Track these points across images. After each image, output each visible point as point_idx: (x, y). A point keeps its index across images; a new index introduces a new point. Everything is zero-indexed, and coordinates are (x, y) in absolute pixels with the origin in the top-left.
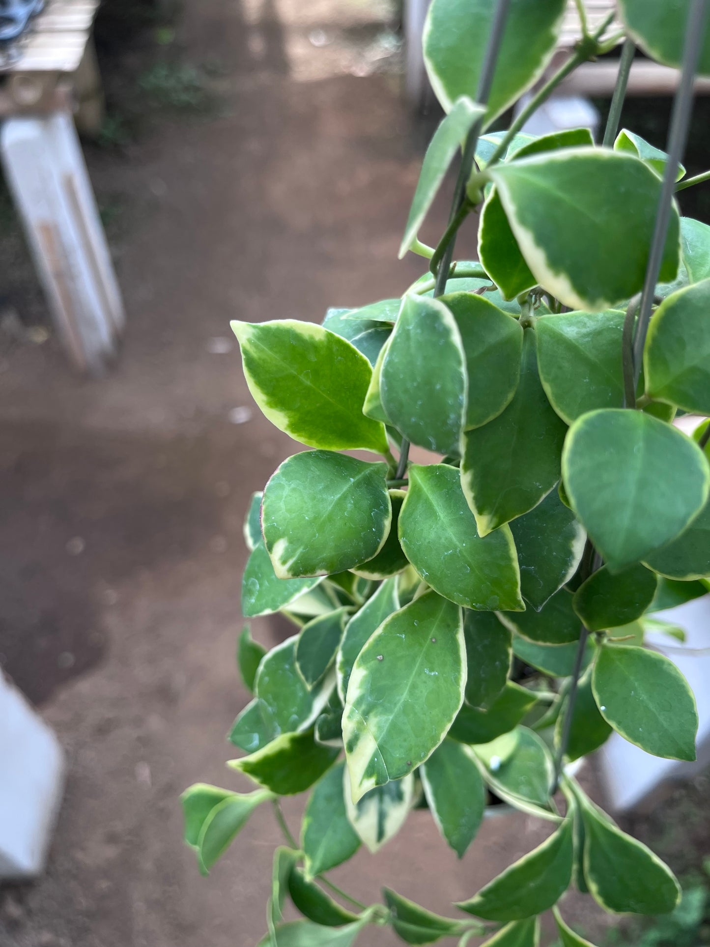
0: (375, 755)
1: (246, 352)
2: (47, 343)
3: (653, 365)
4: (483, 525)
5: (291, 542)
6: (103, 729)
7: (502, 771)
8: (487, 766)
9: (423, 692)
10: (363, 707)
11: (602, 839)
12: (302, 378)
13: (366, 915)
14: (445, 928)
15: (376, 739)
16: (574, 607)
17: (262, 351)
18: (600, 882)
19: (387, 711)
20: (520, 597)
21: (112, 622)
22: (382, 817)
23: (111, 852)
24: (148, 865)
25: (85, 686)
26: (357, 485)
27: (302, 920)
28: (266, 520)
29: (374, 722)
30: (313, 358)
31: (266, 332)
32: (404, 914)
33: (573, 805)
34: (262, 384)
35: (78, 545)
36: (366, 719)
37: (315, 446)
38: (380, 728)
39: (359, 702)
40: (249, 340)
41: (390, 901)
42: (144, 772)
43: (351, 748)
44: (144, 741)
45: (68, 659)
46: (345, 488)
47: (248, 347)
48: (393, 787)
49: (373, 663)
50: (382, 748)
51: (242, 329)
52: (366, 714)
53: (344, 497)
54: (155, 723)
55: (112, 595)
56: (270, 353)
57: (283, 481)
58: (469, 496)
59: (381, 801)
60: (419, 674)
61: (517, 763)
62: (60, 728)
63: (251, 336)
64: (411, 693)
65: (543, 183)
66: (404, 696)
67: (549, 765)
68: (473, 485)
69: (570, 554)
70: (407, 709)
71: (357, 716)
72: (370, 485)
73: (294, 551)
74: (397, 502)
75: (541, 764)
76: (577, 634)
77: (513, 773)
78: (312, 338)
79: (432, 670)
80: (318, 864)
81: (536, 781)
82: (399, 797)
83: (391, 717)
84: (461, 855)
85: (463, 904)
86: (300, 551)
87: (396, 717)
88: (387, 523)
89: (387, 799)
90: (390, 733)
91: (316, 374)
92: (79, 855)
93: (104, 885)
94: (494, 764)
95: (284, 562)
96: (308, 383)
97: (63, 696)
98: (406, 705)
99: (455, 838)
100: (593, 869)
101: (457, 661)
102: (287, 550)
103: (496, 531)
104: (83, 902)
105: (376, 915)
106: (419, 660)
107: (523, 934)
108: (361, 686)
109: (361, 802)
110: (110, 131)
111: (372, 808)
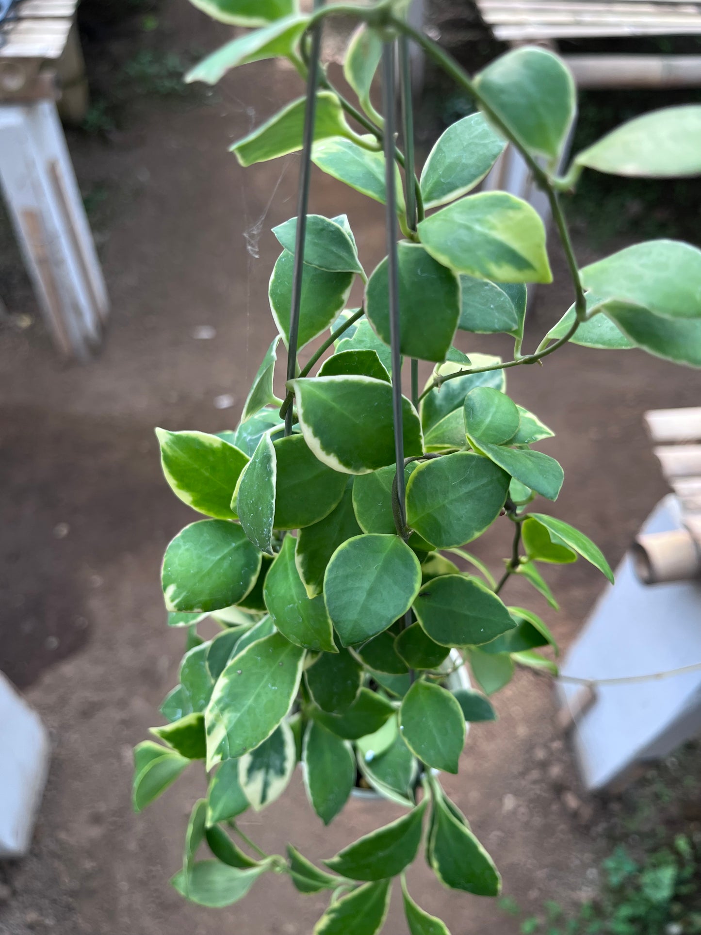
0: (224, 740)
1: (164, 451)
2: (31, 328)
4: (311, 591)
5: (179, 587)
6: (87, 712)
7: (376, 762)
8: (364, 756)
9: (264, 700)
10: (221, 705)
11: (446, 826)
12: (203, 470)
13: (266, 863)
15: (226, 728)
17: (175, 451)
18: (439, 861)
19: (236, 710)
20: (333, 644)
22: (266, 785)
23: (95, 832)
24: (132, 845)
25: (69, 669)
26: (237, 549)
27: (214, 860)
28: (165, 570)
29: (226, 716)
30: (211, 459)
31: (179, 439)
32: (297, 866)
33: (427, 796)
34: (173, 473)
35: (63, 530)
36: (222, 714)
37: (213, 516)
38: (230, 721)
39: (219, 702)
40: (167, 443)
43: (209, 733)
44: (127, 723)
45: (53, 642)
46: (226, 551)
47: (166, 448)
48: (279, 762)
49: (233, 675)
50: (229, 736)
51: (163, 435)
52: (222, 710)
53: (223, 558)
54: (139, 705)
55: (97, 580)
56: (180, 453)
57: (182, 542)
58: (300, 571)
59: (267, 773)
60: (264, 687)
61: (389, 758)
62: (44, 711)
63: (168, 440)
64: (256, 700)
65: (324, 396)
66: (250, 701)
67: (413, 765)
68: (303, 565)
70: (250, 711)
71: (216, 711)
72: (248, 549)
73: (181, 593)
74: (267, 563)
75: (408, 761)
77: (384, 765)
78: (211, 445)
79: (273, 685)
80: (217, 814)
81: (401, 775)
82: (282, 772)
83: (239, 715)
84: (327, 822)
85: (327, 861)
86: (185, 594)
87: (242, 716)
88: (254, 579)
90: (236, 725)
91: (213, 469)
92: (64, 836)
93: (88, 865)
94: (369, 755)
95: (173, 600)
96: (207, 474)
97: (48, 679)
98: (250, 708)
99: (322, 809)
100: (436, 850)
101: (293, 681)
102: (175, 592)
104: (68, 882)
105: (275, 864)
106: (266, 677)
107: (376, 894)
108: (222, 691)
109: (251, 770)
110: (94, 117)
111: (259, 777)
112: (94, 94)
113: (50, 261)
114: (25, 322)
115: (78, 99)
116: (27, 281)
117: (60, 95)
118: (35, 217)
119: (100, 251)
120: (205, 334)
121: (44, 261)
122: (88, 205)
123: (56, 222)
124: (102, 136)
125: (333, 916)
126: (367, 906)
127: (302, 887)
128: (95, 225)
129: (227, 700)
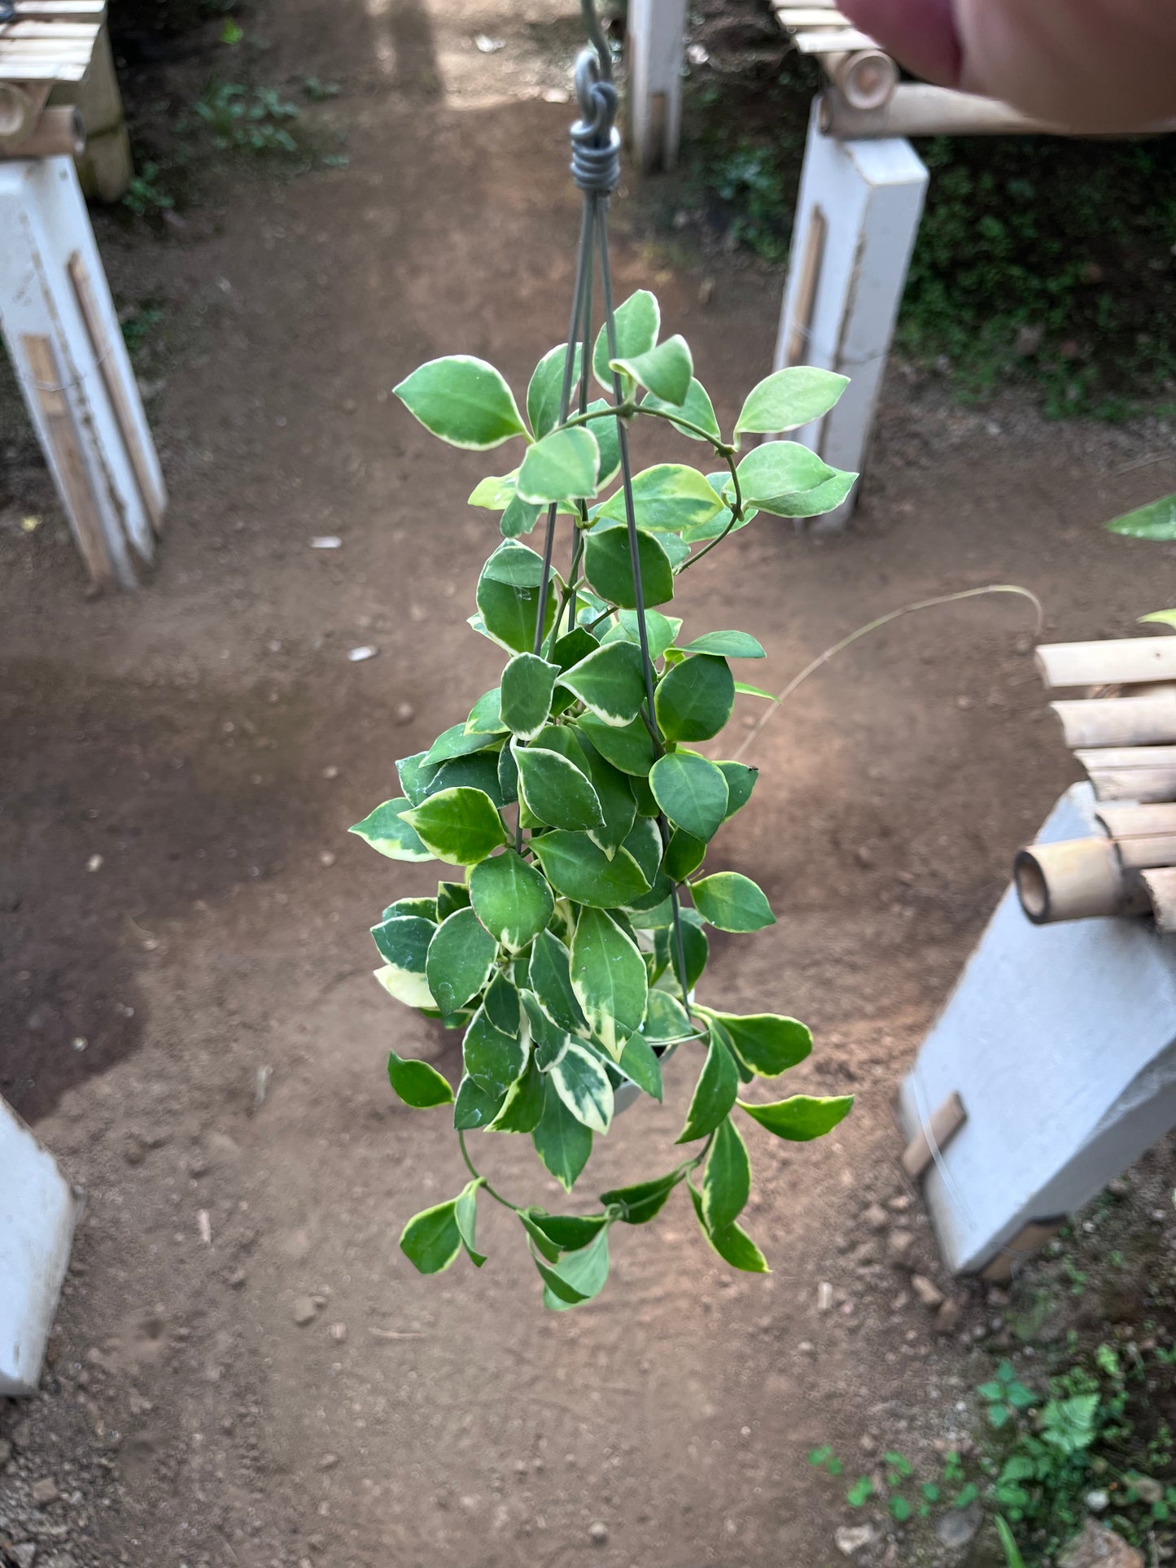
0: (616, 1025)
1: (418, 829)
4: (609, 853)
5: (509, 928)
9: (620, 971)
10: (593, 1002)
12: (455, 826)
13: (608, 1215)
15: (611, 1015)
17: (426, 822)
19: (607, 996)
22: (598, 1105)
26: (516, 872)
28: (486, 924)
29: (603, 1007)
30: (456, 810)
31: (424, 809)
36: (599, 1008)
37: (476, 863)
38: (609, 1008)
39: (588, 1002)
40: (417, 821)
43: (599, 1031)
47: (418, 825)
49: (581, 976)
50: (617, 1018)
51: (408, 816)
52: (597, 1005)
53: (518, 883)
56: (432, 820)
57: (480, 895)
58: (597, 842)
59: (591, 1094)
60: (611, 963)
63: (416, 817)
64: (614, 977)
66: (611, 982)
67: (678, 1005)
70: (617, 988)
71: (593, 1010)
73: (514, 932)
78: (451, 797)
79: (616, 957)
81: (675, 1021)
83: (612, 998)
86: (518, 930)
87: (615, 997)
89: (594, 1091)
90: (616, 1005)
91: (460, 818)
95: (512, 942)
96: (459, 826)
98: (615, 986)
102: (510, 934)
106: (606, 957)
108: (584, 992)
109: (578, 1100)
111: (588, 1101)
127: (653, 1208)
129: (594, 995)
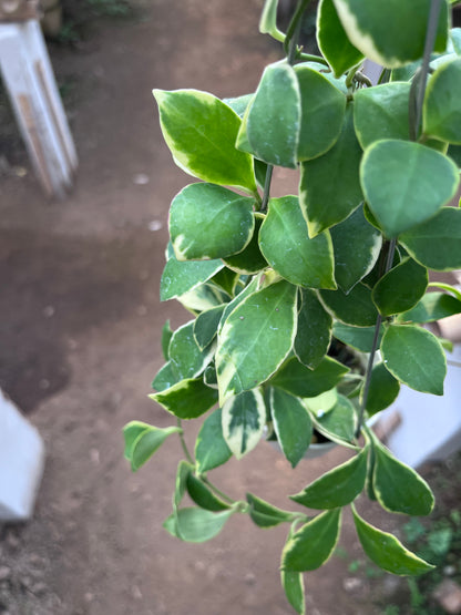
0: (235, 376)
2: (26, 176)
3: (429, 112)
4: (312, 229)
5: (187, 237)
6: (69, 428)
7: (325, 418)
8: (315, 415)
9: (268, 339)
10: (229, 347)
11: (386, 464)
13: (235, 505)
14: (283, 517)
15: (236, 366)
16: (373, 299)
18: (382, 491)
19: (244, 349)
20: (334, 279)
21: (73, 360)
22: (245, 438)
23: (75, 504)
24: (99, 512)
25: (57, 401)
26: (232, 206)
27: (195, 507)
29: (235, 355)
32: (258, 507)
33: (368, 441)
35: (50, 311)
36: (231, 354)
38: (239, 359)
39: (226, 344)
41: (250, 499)
42: (95, 455)
43: (220, 372)
44: (95, 436)
45: (46, 384)
46: (224, 207)
48: (253, 420)
49: (237, 321)
50: (239, 372)
52: (231, 351)
53: (223, 212)
54: (102, 424)
58: (304, 208)
59: (245, 427)
60: (266, 328)
61: (334, 415)
62: (41, 428)
64: (260, 340)
66: (255, 341)
67: (355, 418)
68: (306, 201)
69: (369, 256)
70: (256, 349)
71: (225, 352)
72: (242, 207)
73: (188, 243)
75: (350, 416)
76: (374, 320)
77: (332, 420)
78: (206, 102)
79: (275, 327)
80: (204, 466)
81: (346, 426)
82: (257, 426)
83: (246, 353)
84: (294, 466)
85: (294, 496)
86: (192, 242)
87: (249, 354)
88: (251, 232)
89: (249, 427)
90: (245, 363)
92: (55, 506)
93: (71, 524)
94: (320, 414)
95: (181, 250)
97: (43, 407)
98: (256, 346)
99: (291, 455)
100: (378, 483)
101: (291, 323)
102: (183, 242)
103: (320, 234)
104: (58, 536)
105: (240, 507)
106: (266, 321)
107: (331, 520)
108: (228, 335)
109: (232, 426)
110: (66, 32)
111: (239, 431)
112: (66, 16)
113: (37, 130)
114: (22, 173)
115: (55, 20)
116: (22, 145)
117: (42, 16)
118: (27, 100)
119: (71, 124)
120: (142, 180)
121: (33, 130)
122: (63, 93)
123: (40, 103)
124: (71, 45)
125: (298, 539)
126: (324, 531)
128: (67, 107)
129: (234, 342)
